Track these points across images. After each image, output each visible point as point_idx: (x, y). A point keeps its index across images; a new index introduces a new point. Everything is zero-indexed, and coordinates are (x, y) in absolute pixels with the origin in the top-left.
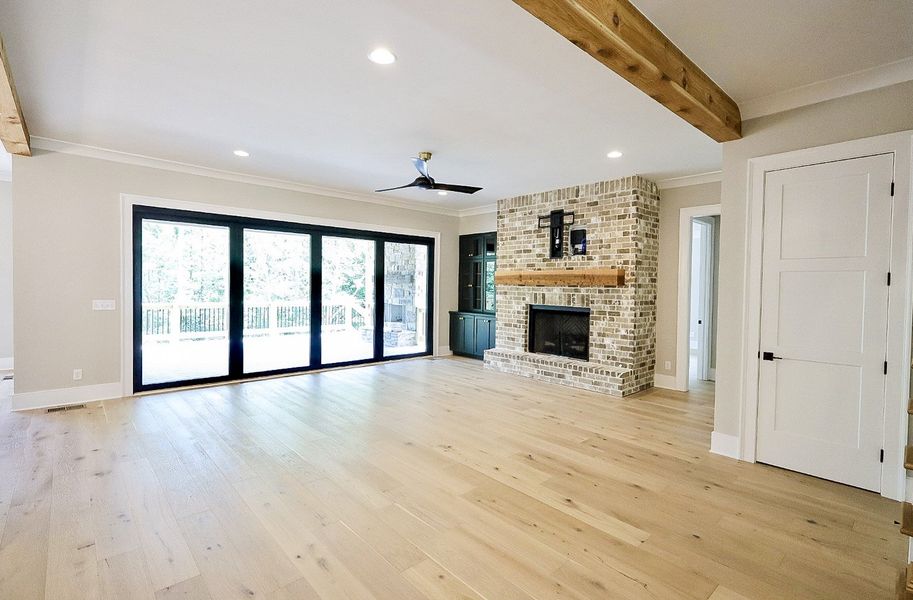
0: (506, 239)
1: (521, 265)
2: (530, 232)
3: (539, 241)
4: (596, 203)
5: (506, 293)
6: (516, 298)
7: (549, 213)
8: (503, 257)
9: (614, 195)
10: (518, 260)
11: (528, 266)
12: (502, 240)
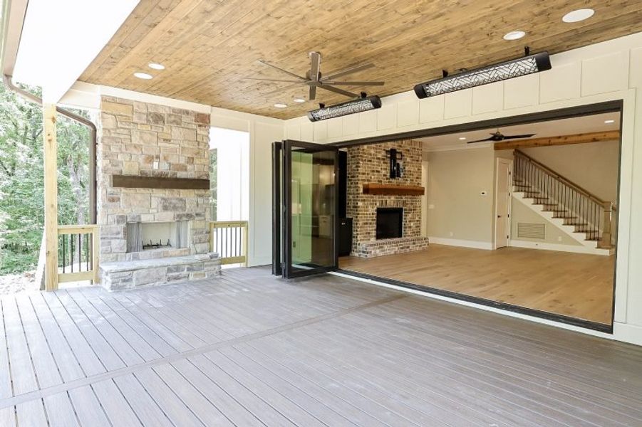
0: (365, 160)
1: (374, 180)
2: (379, 159)
3: (384, 166)
4: (409, 151)
5: (364, 200)
6: (371, 204)
7: (389, 149)
8: (363, 174)
9: (415, 149)
10: (373, 177)
11: (379, 181)
12: (362, 161)
